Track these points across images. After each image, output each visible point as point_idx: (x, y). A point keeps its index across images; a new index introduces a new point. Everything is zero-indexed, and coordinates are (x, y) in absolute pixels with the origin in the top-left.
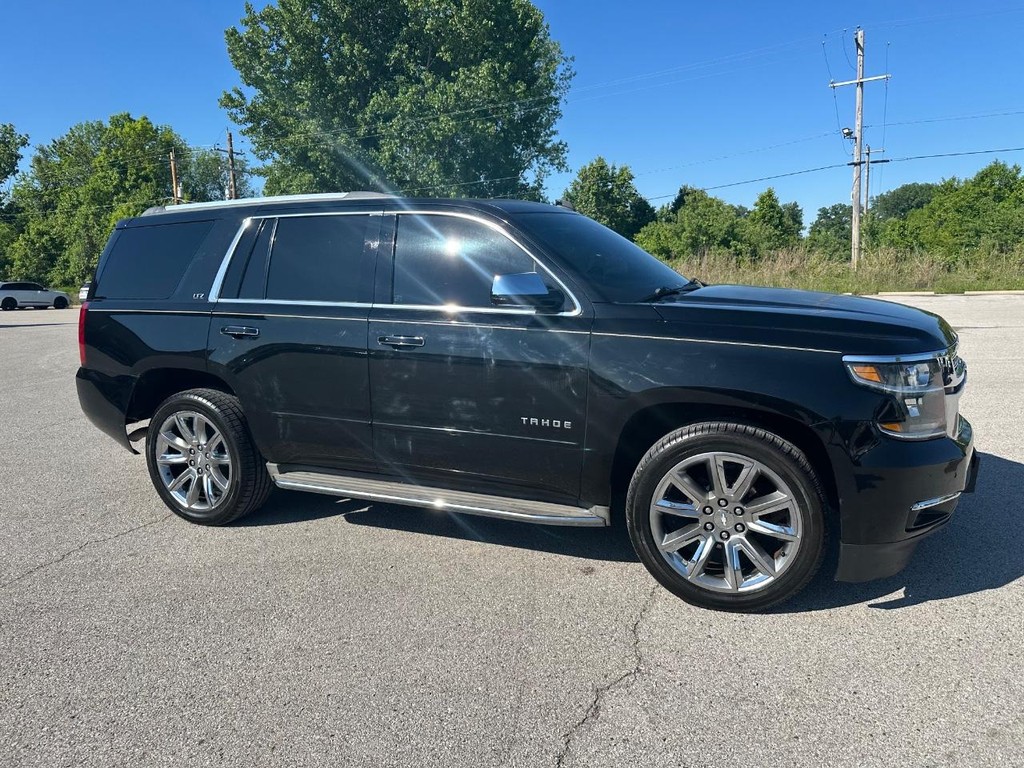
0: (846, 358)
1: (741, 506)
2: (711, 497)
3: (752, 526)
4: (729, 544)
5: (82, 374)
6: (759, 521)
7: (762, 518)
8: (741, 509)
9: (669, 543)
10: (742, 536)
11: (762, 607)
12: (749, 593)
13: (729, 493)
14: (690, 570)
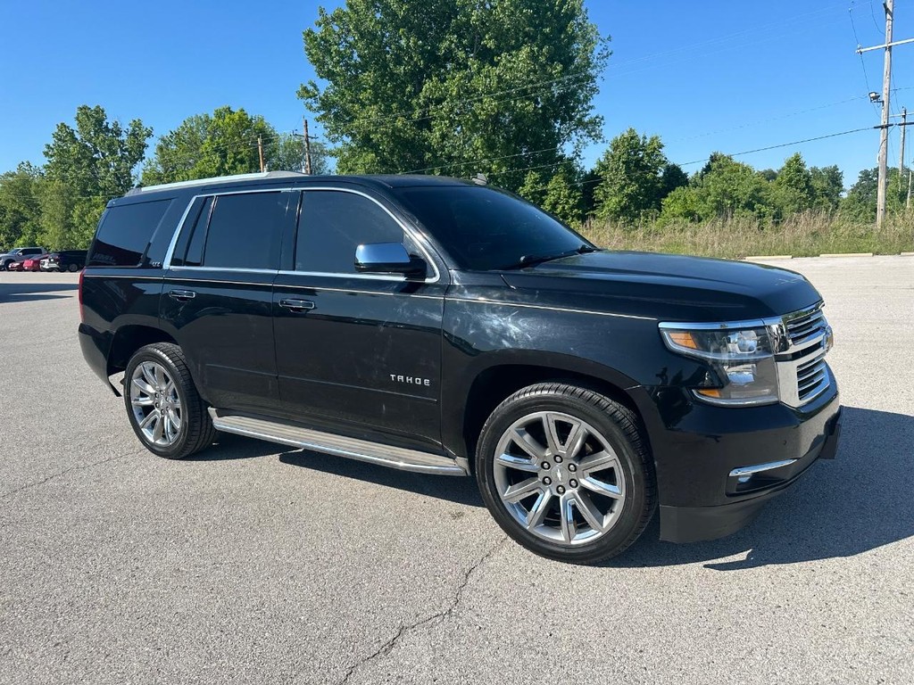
0: (661, 325)
1: (574, 463)
2: (548, 453)
3: (584, 483)
4: (564, 499)
5: (83, 329)
6: (589, 478)
7: (590, 475)
8: (575, 466)
9: (511, 495)
10: (575, 491)
11: (592, 561)
12: (577, 547)
13: (562, 450)
14: (529, 521)
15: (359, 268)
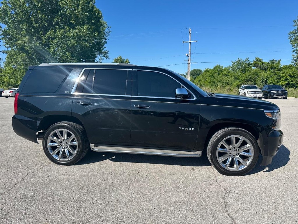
0: (265, 111)
1: (238, 148)
2: (231, 147)
3: (241, 154)
4: (235, 158)
5: (14, 118)
6: (243, 152)
7: (243, 151)
8: (238, 149)
9: (221, 160)
10: (238, 156)
11: (243, 174)
12: (240, 171)
13: (236, 146)
14: (226, 166)
15: (177, 96)
